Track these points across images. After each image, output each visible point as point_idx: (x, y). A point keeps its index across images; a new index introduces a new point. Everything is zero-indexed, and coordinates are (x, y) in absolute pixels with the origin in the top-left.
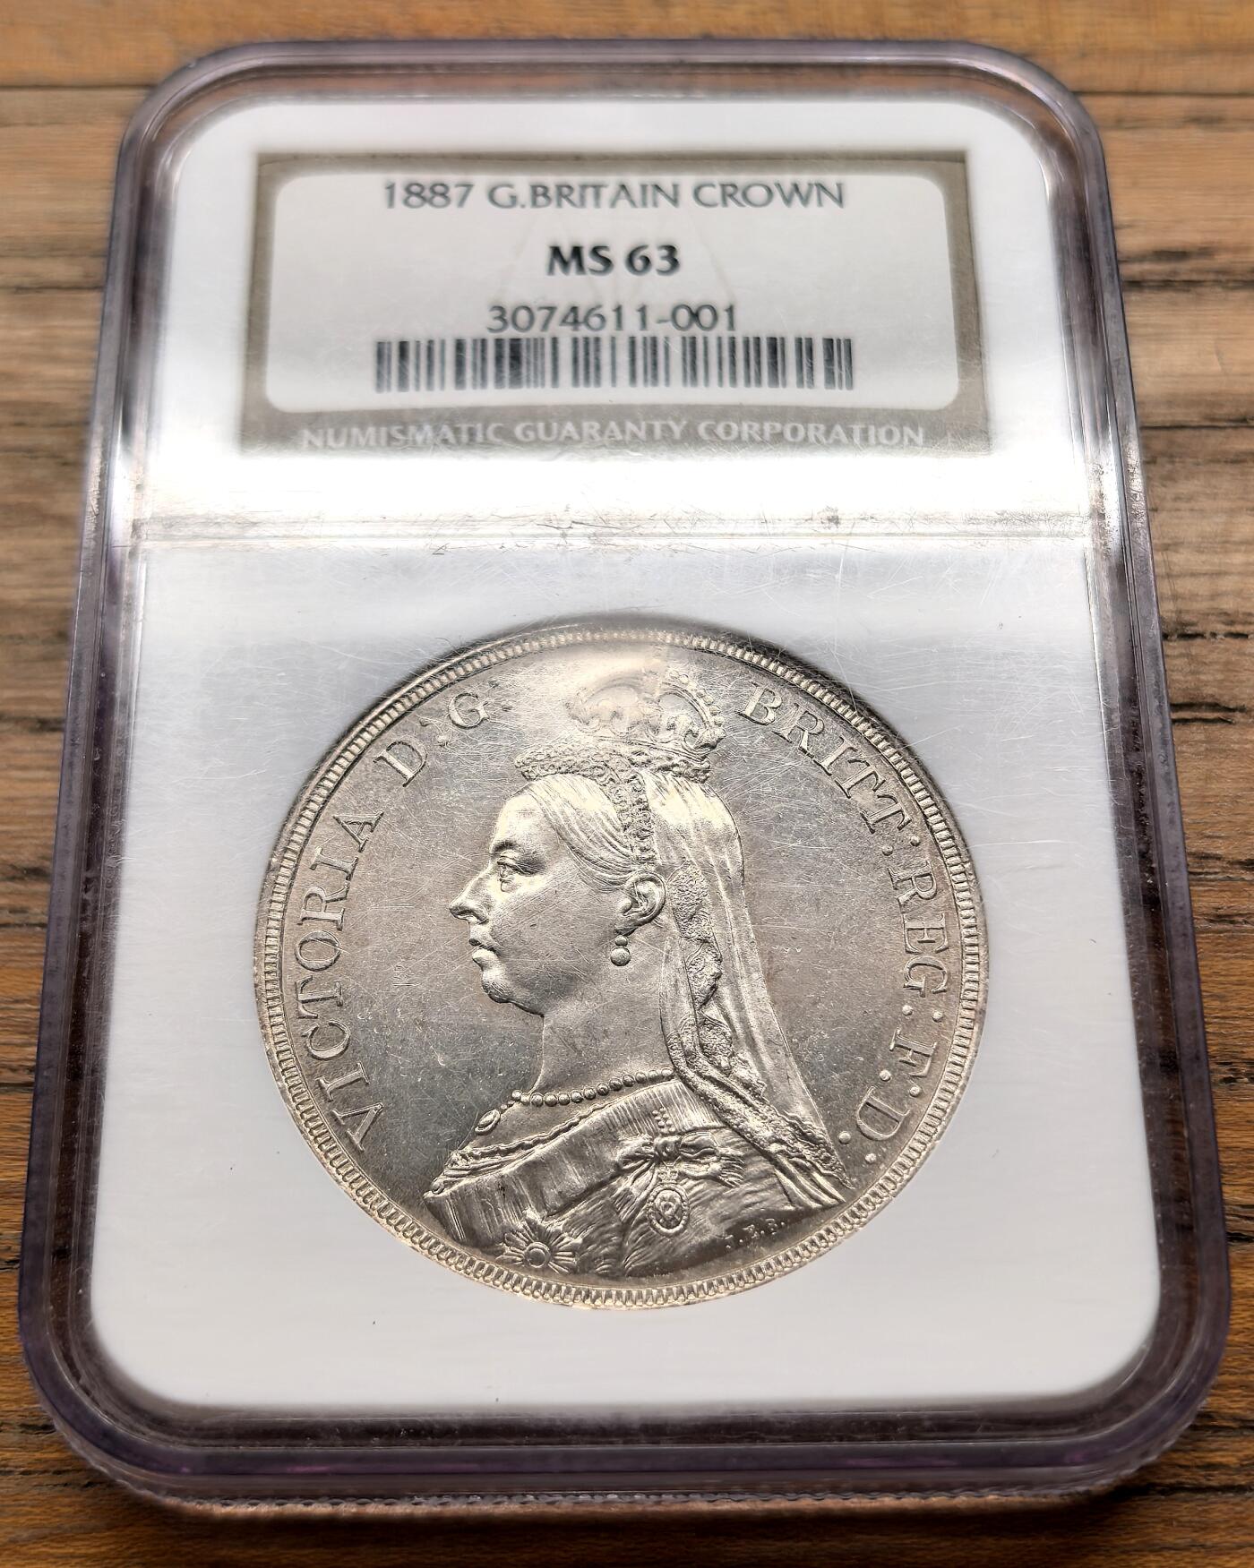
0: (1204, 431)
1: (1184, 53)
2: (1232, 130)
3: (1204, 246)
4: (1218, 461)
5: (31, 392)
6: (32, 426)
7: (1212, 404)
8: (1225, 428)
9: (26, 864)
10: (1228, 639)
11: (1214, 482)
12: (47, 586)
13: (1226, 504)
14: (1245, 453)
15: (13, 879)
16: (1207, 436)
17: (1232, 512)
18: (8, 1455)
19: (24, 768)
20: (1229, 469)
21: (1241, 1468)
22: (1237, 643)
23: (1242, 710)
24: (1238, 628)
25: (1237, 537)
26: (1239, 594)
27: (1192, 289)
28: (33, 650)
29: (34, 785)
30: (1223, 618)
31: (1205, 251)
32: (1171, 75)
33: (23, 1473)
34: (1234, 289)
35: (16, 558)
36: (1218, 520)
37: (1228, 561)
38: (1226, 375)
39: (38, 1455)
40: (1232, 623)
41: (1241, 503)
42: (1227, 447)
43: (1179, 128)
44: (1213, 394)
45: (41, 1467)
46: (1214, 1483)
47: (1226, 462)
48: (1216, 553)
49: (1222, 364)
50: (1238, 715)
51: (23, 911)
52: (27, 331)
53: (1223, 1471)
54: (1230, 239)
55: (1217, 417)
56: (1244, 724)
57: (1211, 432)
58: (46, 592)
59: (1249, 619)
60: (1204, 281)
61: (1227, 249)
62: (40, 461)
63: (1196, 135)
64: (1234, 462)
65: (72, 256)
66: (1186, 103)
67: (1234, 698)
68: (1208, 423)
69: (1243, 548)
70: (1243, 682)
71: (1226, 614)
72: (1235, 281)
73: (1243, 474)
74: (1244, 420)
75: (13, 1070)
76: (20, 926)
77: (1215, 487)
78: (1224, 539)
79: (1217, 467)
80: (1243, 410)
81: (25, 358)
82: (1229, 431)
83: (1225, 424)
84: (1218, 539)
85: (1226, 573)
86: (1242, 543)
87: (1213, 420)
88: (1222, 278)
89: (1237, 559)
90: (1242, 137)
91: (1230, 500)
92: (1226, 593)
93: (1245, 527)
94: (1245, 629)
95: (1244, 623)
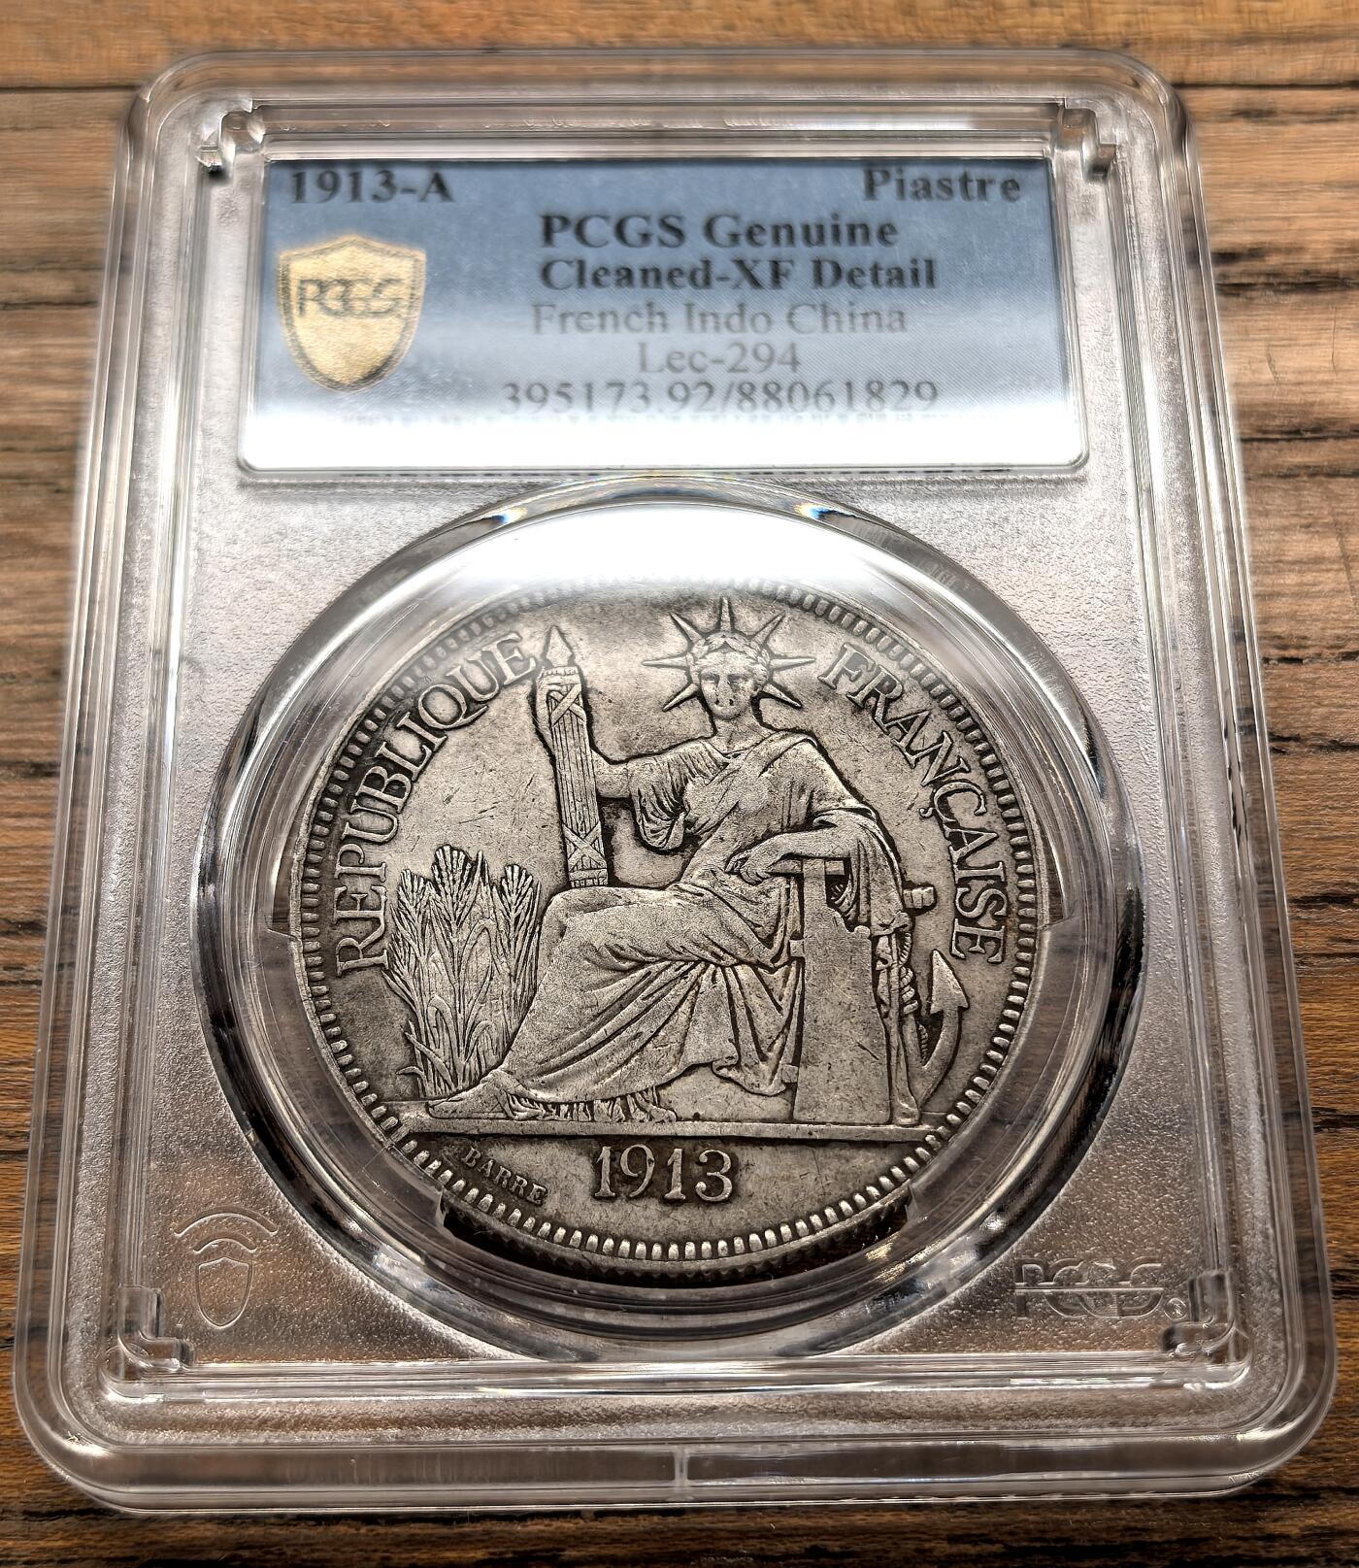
0: (1255, 444)
1: (1234, 42)
2: (1283, 123)
3: (1255, 246)
4: (1270, 476)
5: (22, 416)
6: (22, 451)
7: (1264, 416)
8: (1277, 440)
9: (20, 918)
10: (1281, 665)
11: (1264, 498)
12: (40, 622)
13: (1279, 522)
14: (1298, 467)
15: (7, 934)
16: (1259, 449)
17: (1284, 529)
18: (10, 1543)
19: (19, 816)
20: (1282, 484)
21: (1303, 1539)
22: (1291, 668)
23: (1296, 739)
24: (1292, 653)
25: (1290, 556)
26: (1292, 616)
27: (1242, 293)
28: (27, 690)
29: (28, 834)
30: (1277, 642)
31: (1255, 253)
32: (1219, 66)
33: (26, 1563)
34: (1286, 292)
35: (8, 592)
36: (1266, 538)
37: (1281, 581)
38: (1279, 384)
39: (42, 1544)
40: (1285, 647)
41: (1294, 520)
42: (1280, 460)
43: (1227, 121)
44: (1265, 404)
45: (45, 1556)
46: (1275, 1555)
47: (1279, 476)
48: (1268, 573)
49: (1275, 373)
50: (1292, 744)
51: (19, 967)
52: (16, 352)
53: (1284, 1541)
54: (1281, 239)
55: (1269, 428)
56: (1298, 753)
57: (1262, 445)
58: (39, 628)
59: (1303, 643)
60: (1254, 284)
61: (1278, 250)
62: (31, 488)
63: (1244, 129)
64: (1285, 476)
65: (62, 269)
66: (1234, 96)
67: (1289, 726)
68: (1260, 436)
69: (1297, 567)
70: (1297, 709)
71: (1279, 637)
72: (1288, 284)
73: (1296, 489)
74: (1297, 432)
75: (11, 1137)
76: (15, 983)
77: (1266, 503)
78: (1277, 558)
79: (1268, 483)
80: (1296, 421)
81: (12, 378)
82: (1282, 443)
83: (1278, 436)
84: (1271, 559)
85: (1279, 594)
86: (1294, 563)
87: (1265, 432)
88: (1271, 280)
89: (1291, 579)
90: (1294, 131)
91: (1283, 517)
92: (1278, 616)
93: (1300, 545)
94: (1300, 653)
95: (1298, 647)
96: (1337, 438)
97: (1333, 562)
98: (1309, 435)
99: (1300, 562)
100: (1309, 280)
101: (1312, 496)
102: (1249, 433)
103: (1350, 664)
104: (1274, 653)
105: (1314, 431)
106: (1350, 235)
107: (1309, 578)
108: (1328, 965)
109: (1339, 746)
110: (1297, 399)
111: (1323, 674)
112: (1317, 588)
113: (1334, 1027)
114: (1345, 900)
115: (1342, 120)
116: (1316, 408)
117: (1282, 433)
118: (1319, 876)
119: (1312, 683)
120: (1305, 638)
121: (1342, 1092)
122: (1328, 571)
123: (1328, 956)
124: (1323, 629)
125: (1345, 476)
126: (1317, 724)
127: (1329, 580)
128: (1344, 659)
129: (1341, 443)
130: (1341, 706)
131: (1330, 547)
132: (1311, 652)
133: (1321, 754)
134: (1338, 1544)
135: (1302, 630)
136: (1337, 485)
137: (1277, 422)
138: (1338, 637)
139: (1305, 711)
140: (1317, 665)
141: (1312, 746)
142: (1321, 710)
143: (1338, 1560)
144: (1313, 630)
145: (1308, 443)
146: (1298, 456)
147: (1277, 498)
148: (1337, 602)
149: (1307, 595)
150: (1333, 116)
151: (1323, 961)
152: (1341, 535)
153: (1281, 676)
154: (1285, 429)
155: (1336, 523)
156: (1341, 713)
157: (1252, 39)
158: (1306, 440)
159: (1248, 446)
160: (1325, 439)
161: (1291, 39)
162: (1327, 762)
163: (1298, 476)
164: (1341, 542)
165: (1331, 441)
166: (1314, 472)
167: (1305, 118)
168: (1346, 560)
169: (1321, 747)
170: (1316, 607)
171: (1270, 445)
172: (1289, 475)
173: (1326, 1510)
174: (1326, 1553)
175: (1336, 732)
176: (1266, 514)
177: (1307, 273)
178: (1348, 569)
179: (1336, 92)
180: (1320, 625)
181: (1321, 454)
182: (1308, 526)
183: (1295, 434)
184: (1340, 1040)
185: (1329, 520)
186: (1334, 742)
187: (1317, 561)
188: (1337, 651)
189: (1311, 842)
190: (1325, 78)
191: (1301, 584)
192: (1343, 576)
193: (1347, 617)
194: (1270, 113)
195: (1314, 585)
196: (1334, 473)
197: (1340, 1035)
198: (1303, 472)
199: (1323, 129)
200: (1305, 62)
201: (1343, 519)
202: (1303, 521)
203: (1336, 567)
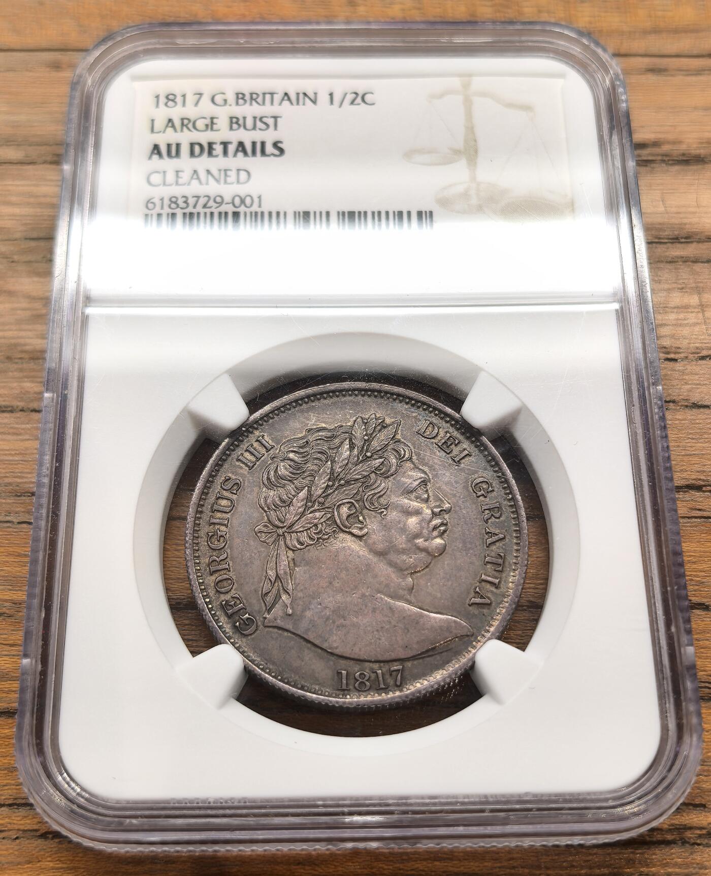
0: (654, 245)
1: (646, 32)
2: (672, 75)
3: (656, 140)
4: (662, 262)
7: (660, 230)
8: (666, 243)
10: (666, 362)
11: (659, 273)
13: (666, 286)
14: (677, 257)
16: (656, 247)
17: (669, 290)
20: (669, 266)
21: (669, 831)
22: (671, 364)
23: (674, 402)
24: (672, 356)
25: (672, 304)
26: (672, 336)
27: (648, 165)
30: (664, 350)
31: (656, 144)
32: (638, 45)
34: (672, 165)
36: (660, 295)
37: (667, 318)
38: (667, 213)
40: (668, 353)
41: (675, 285)
42: (667, 254)
43: (641, 74)
44: (660, 224)
46: (655, 839)
47: (667, 262)
48: (660, 313)
49: (665, 207)
50: (671, 404)
53: (659, 832)
54: (670, 137)
55: (662, 237)
56: (674, 410)
57: (658, 245)
59: (678, 350)
60: (656, 160)
61: (668, 143)
63: (652, 78)
64: (670, 262)
66: (646, 60)
67: (669, 395)
68: (657, 240)
69: (675, 310)
70: (673, 386)
71: (665, 348)
72: (673, 160)
73: (676, 269)
74: (677, 238)
77: (660, 276)
78: (665, 305)
79: (662, 265)
80: (676, 233)
82: (669, 245)
83: (666, 241)
84: (661, 306)
85: (665, 325)
86: (675, 308)
87: (660, 238)
88: (665, 158)
89: (672, 317)
90: (679, 79)
91: (668, 283)
92: (665, 336)
93: (677, 299)
94: (676, 356)
95: (675, 353)
96: (698, 242)
97: (695, 308)
98: (683, 240)
99: (678, 307)
100: (685, 159)
101: (684, 273)
102: (651, 239)
103: (704, 362)
104: (662, 356)
105: (686, 238)
106: (707, 135)
107: (681, 316)
108: (689, 522)
109: (696, 406)
110: (677, 221)
111: (689, 367)
112: (686, 322)
113: (691, 556)
114: (699, 488)
115: (704, 74)
116: (687, 226)
117: (669, 239)
118: (685, 475)
119: (683, 373)
120: (679, 348)
121: (695, 591)
122: (692, 312)
123: (689, 518)
124: (689, 343)
125: (702, 262)
126: (685, 394)
127: (692, 318)
128: (700, 359)
129: (701, 245)
130: (698, 384)
131: (694, 300)
132: (682, 355)
133: (687, 410)
134: (688, 834)
135: (678, 344)
136: (698, 267)
137: (666, 233)
138: (697, 348)
139: (679, 387)
140: (686, 363)
141: (682, 406)
142: (688, 387)
143: (688, 843)
144: (684, 344)
145: (683, 245)
146: (677, 251)
147: (666, 274)
148: (697, 329)
149: (681, 325)
150: (699, 72)
151: (686, 520)
152: (699, 294)
153: (665, 368)
154: (670, 237)
155: (697, 287)
156: (698, 388)
157: (656, 31)
158: (682, 243)
159: (651, 246)
160: (692, 242)
161: (678, 31)
162: (691, 414)
163: (677, 262)
164: (700, 297)
165: (695, 244)
166: (685, 260)
167: (684, 73)
168: (702, 307)
169: (687, 406)
170: (686, 331)
171: (662, 246)
172: (672, 261)
173: (683, 816)
174: (681, 839)
175: (695, 398)
176: (659, 282)
177: (683, 155)
178: (703, 311)
179: (701, 59)
180: (687, 341)
181: (690, 250)
182: (682, 288)
183: (675, 240)
184: (694, 563)
185: (694, 285)
186: (694, 403)
187: (686, 307)
188: (696, 355)
189: (681, 457)
190: (695, 52)
191: (678, 319)
192: (700, 315)
193: (703, 337)
194: (665, 70)
195: (685, 319)
196: (696, 261)
197: (694, 560)
198: (679, 260)
199: (694, 78)
200: (685, 44)
201: (701, 285)
202: (680, 286)
203: (696, 310)
